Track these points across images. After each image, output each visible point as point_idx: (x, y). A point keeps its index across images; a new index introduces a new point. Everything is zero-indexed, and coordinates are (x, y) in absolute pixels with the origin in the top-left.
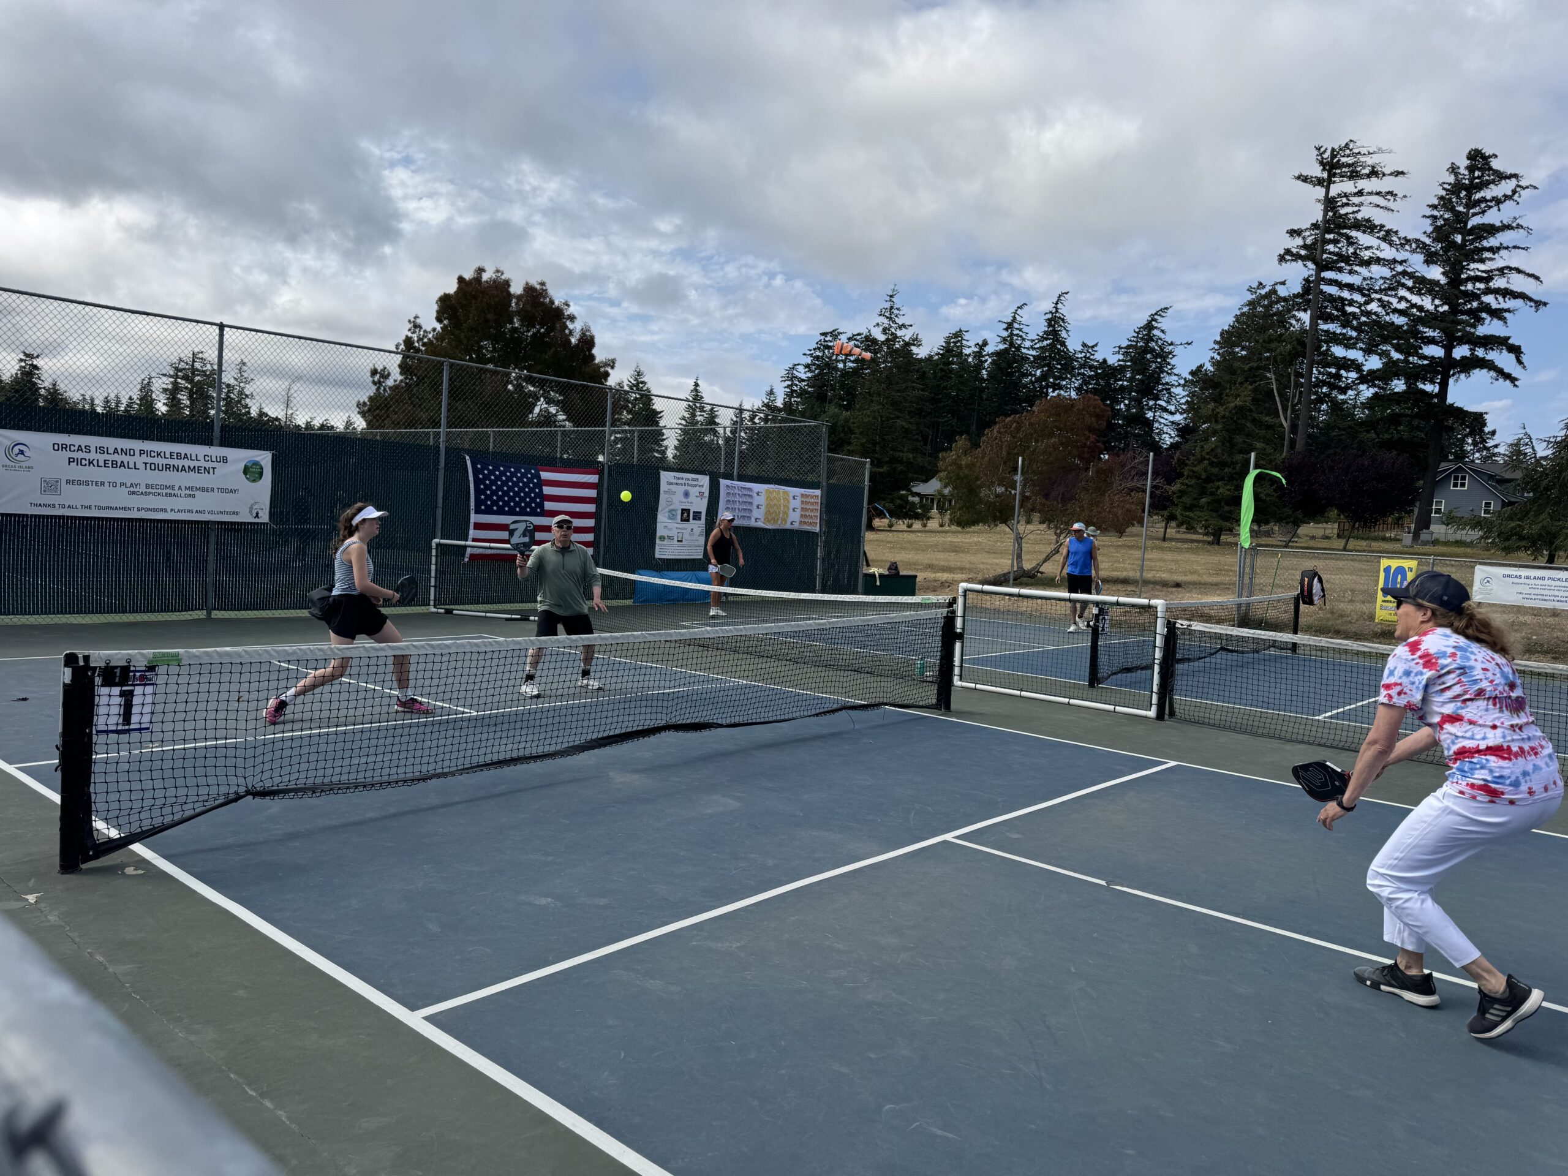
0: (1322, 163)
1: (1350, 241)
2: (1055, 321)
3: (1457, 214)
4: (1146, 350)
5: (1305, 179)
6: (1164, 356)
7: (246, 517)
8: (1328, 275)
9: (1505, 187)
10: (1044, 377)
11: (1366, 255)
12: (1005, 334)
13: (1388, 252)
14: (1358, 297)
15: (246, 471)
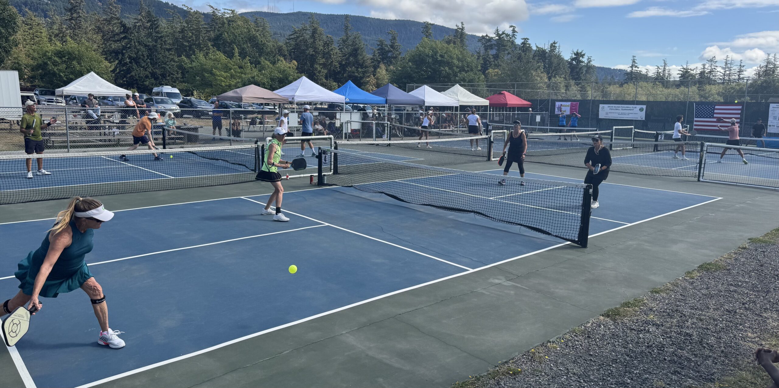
7: (639, 119)
15: (640, 109)
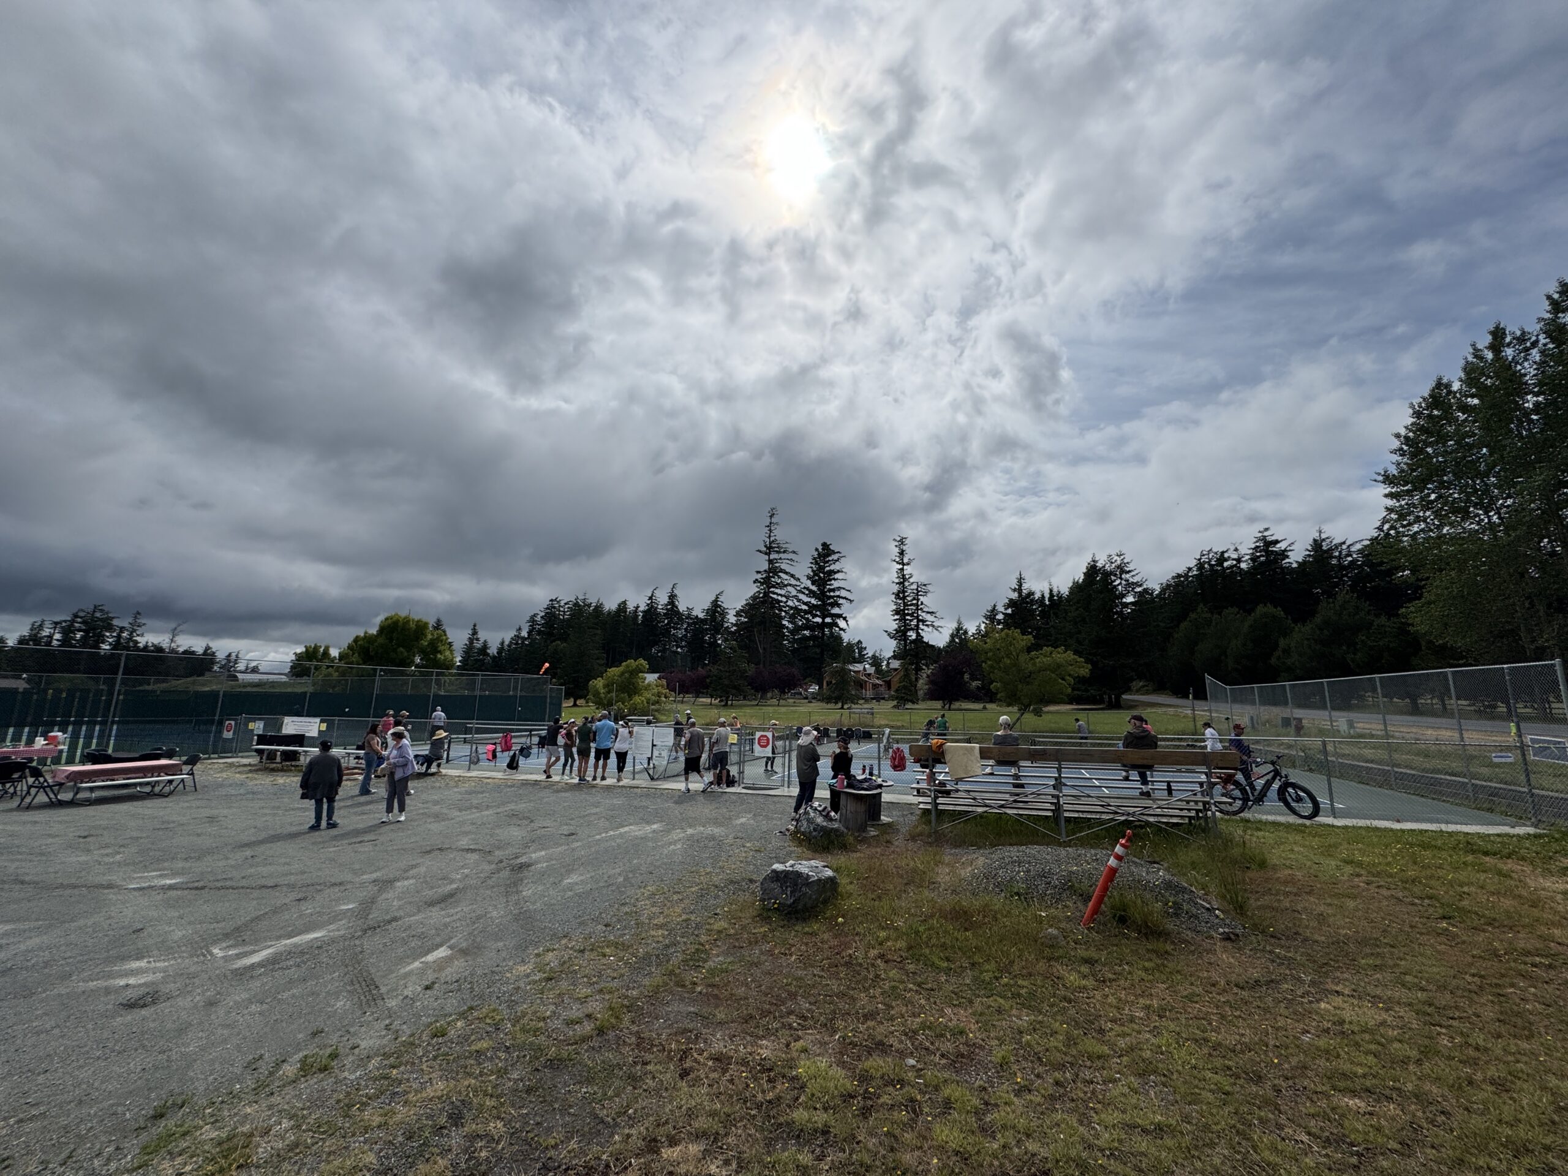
0: (766, 546)
1: (779, 577)
2: (672, 597)
3: (820, 566)
4: (715, 611)
5: (760, 552)
6: (724, 614)
8: (772, 589)
9: (835, 557)
10: (668, 623)
11: (786, 582)
12: (649, 602)
13: (793, 582)
14: (784, 599)
